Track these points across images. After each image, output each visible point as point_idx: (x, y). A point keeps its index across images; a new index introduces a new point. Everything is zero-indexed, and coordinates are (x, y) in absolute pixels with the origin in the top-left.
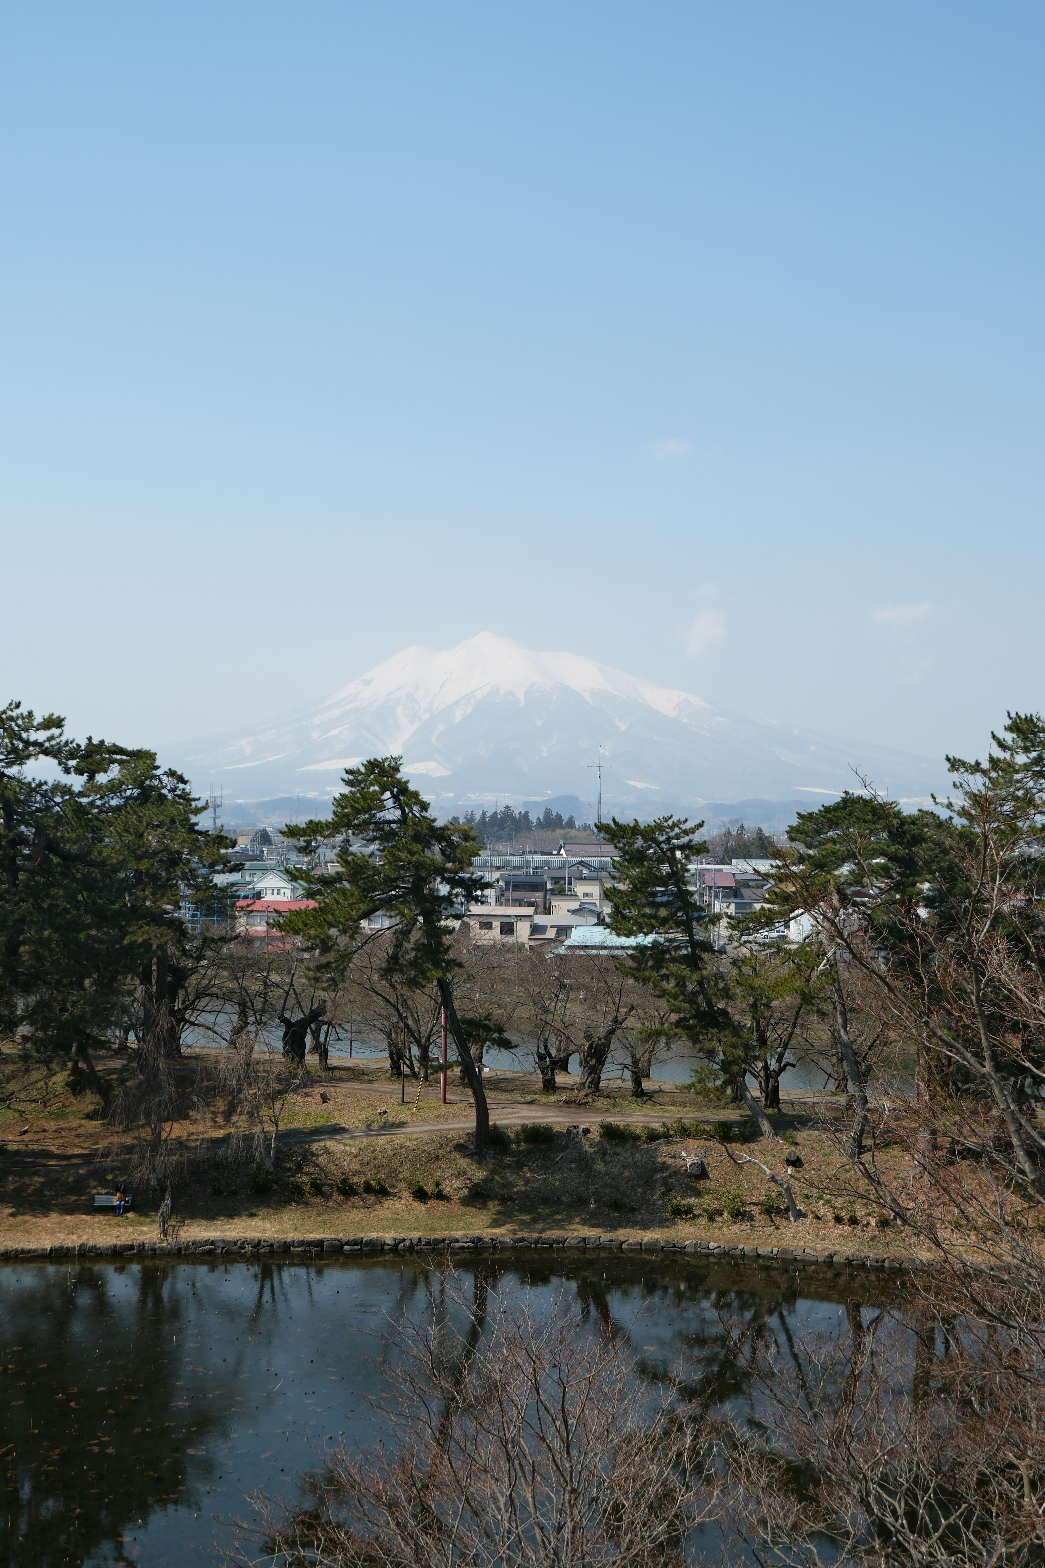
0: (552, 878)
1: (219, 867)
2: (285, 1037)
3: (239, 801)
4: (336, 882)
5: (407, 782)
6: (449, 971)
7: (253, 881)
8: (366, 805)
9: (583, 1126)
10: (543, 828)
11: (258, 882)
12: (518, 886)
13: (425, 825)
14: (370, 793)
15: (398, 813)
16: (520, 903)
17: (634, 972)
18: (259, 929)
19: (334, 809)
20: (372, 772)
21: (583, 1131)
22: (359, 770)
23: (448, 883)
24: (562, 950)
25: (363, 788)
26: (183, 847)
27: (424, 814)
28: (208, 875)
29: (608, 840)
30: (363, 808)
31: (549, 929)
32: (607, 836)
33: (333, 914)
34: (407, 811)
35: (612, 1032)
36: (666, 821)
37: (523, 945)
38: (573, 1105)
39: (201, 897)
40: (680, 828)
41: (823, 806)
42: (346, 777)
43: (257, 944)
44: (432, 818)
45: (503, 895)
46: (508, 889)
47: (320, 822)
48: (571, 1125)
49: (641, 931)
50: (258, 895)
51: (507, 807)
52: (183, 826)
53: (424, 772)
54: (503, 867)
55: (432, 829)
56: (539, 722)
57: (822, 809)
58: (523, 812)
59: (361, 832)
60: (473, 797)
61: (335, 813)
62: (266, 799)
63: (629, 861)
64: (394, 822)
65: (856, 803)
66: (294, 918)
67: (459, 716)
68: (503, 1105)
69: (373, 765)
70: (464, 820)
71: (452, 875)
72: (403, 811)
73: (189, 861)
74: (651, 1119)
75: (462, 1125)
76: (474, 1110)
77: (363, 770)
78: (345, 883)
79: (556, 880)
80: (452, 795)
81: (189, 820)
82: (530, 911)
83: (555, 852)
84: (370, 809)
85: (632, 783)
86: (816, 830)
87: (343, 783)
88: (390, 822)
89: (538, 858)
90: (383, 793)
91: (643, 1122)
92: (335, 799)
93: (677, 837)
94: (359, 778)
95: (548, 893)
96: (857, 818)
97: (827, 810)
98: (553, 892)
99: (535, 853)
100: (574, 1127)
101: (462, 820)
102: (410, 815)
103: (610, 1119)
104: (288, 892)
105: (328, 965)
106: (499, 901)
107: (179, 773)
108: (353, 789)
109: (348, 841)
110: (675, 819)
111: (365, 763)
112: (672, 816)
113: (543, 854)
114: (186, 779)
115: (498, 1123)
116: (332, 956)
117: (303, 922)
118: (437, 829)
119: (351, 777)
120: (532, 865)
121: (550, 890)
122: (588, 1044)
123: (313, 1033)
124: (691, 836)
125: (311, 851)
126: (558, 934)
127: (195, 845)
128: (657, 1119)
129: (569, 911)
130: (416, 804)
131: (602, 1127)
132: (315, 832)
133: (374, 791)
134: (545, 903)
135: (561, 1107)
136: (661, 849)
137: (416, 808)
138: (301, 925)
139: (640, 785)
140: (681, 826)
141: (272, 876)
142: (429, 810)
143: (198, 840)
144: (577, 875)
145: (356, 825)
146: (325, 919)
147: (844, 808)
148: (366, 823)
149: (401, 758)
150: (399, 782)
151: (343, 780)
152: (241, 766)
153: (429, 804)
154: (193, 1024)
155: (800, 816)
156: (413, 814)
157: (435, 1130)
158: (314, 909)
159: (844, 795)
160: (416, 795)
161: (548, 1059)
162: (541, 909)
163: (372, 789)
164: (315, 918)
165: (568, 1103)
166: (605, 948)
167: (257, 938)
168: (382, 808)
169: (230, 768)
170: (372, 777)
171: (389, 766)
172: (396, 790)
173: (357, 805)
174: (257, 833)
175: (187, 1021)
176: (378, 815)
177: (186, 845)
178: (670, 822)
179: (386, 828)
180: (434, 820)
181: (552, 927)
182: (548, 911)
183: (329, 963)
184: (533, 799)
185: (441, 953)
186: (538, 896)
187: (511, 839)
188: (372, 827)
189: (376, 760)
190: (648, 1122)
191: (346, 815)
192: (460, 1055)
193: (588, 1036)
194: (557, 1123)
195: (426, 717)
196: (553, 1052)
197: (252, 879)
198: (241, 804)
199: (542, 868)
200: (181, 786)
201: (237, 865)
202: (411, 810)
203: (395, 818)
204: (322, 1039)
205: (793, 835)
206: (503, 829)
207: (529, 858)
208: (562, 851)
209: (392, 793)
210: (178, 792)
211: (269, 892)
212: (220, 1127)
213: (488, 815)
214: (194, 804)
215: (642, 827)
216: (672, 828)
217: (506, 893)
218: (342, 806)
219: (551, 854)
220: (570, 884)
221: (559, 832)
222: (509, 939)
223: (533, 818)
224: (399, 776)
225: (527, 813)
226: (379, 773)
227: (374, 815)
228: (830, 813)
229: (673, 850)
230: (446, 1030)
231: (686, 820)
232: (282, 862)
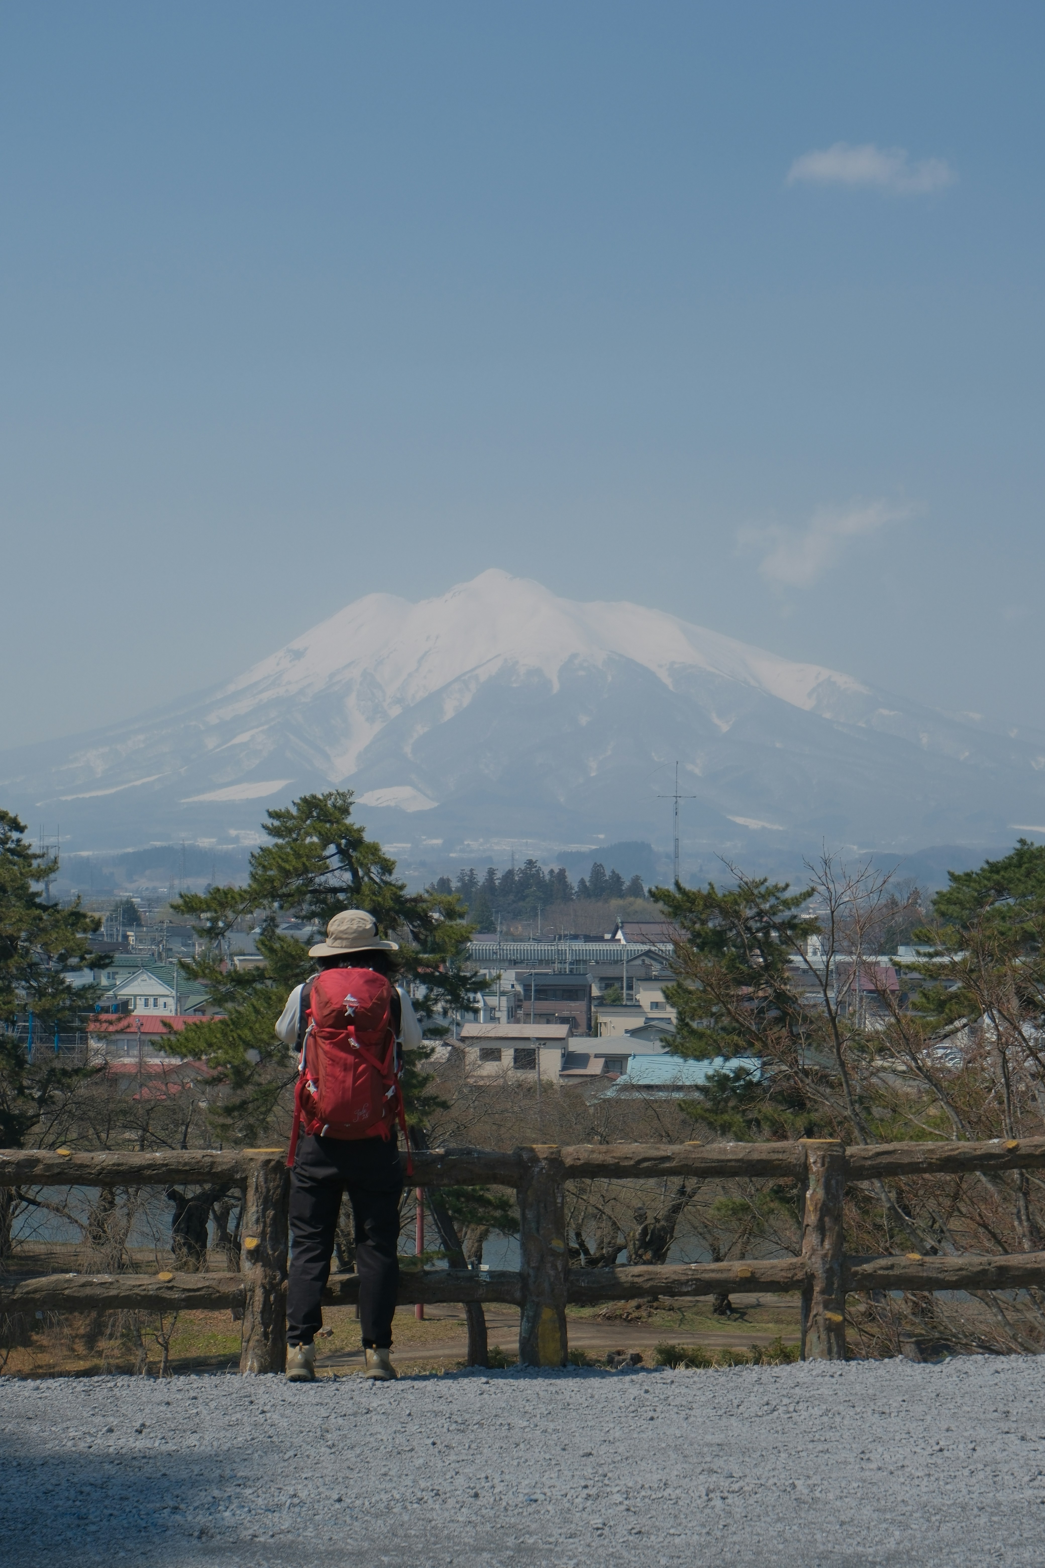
0: (602, 979)
1: (73, 961)
2: (175, 1221)
3: (85, 854)
4: (254, 981)
5: (360, 830)
6: (425, 1114)
7: (115, 985)
8: (300, 865)
9: (631, 1351)
10: (589, 896)
11: (124, 986)
12: (544, 992)
13: (388, 895)
14: (305, 846)
15: (347, 876)
16: (547, 1018)
17: (707, 1115)
18: (127, 1060)
19: (252, 869)
20: (309, 816)
21: (632, 1359)
22: (288, 812)
23: (423, 982)
24: (610, 1093)
25: (296, 840)
26: (19, 930)
27: (387, 878)
28: (57, 972)
29: (669, 915)
30: (296, 869)
31: (592, 1060)
32: (667, 909)
33: (251, 1028)
34: (361, 873)
35: (676, 1209)
36: (757, 887)
37: (551, 1084)
38: (618, 1322)
39: (47, 1006)
40: (778, 898)
41: (987, 862)
42: (269, 822)
43: (123, 1085)
44: (400, 883)
45: (520, 1007)
46: (527, 997)
47: (231, 890)
48: (614, 1350)
49: (719, 1053)
50: (124, 1008)
51: (530, 863)
52: (19, 898)
53: (393, 804)
54: (522, 962)
55: (398, 899)
56: (584, 720)
57: (986, 866)
58: (556, 871)
59: (292, 905)
60: (474, 845)
61: (253, 876)
62: (130, 850)
63: (701, 948)
64: (341, 890)
65: (1036, 858)
66: (191, 1035)
67: (449, 710)
68: (511, 1323)
69: (310, 805)
70: (459, 884)
71: (429, 970)
72: (355, 874)
73: (27, 951)
74: (736, 1341)
75: (447, 1352)
76: (466, 1329)
77: (294, 811)
78: (269, 982)
79: (607, 982)
80: (438, 842)
81: (28, 888)
82: (559, 1030)
83: (608, 936)
84: (306, 870)
85: (740, 820)
86: (976, 899)
87: (264, 831)
88: (335, 890)
89: (579, 946)
90: (325, 846)
91: (725, 1345)
92: (253, 856)
93: (774, 911)
94: (290, 824)
95: (595, 1002)
96: (1038, 880)
97: (994, 868)
98: (601, 1002)
99: (575, 937)
100: (619, 1353)
101: (455, 884)
102: (366, 879)
103: (673, 1342)
104: (171, 1002)
105: (242, 1106)
106: (513, 1017)
107: (12, 815)
108: (280, 841)
109: (273, 919)
110: (770, 883)
111: (298, 801)
112: (765, 880)
113: (588, 939)
114: (22, 824)
115: (502, 1347)
116: (249, 1091)
117: (206, 1041)
118: (407, 900)
119: (277, 823)
120: (569, 958)
121: (598, 998)
122: (640, 1228)
123: (217, 1218)
124: (794, 911)
125: (219, 934)
126: (607, 1066)
127: (37, 926)
128: (745, 1341)
129: (627, 1031)
130: (375, 863)
131: (660, 1351)
132: (222, 905)
133: (312, 843)
134: (589, 1020)
135: (598, 1325)
136: (749, 929)
137: (374, 870)
138: (203, 1046)
139: (754, 824)
140: (779, 894)
141: (145, 977)
142: (395, 871)
143: (41, 919)
144: (642, 973)
145: (284, 895)
146: (239, 1036)
147: (1019, 866)
148: (300, 892)
149: (351, 794)
150: (349, 829)
151: (265, 827)
152: (87, 795)
153: (394, 863)
154: (32, 1202)
155: (954, 877)
156: (371, 878)
157: (406, 1359)
158: (222, 1022)
159: (1018, 846)
160: (374, 849)
161: (582, 1256)
162: (583, 1028)
163: (308, 840)
164: (225, 1034)
165: (609, 1318)
166: (679, 1088)
167: (124, 1076)
168: (325, 870)
169: (69, 798)
170: (308, 822)
171: (334, 806)
172: (343, 841)
173: (287, 867)
174: (117, 907)
175: (22, 1198)
176: (317, 880)
177: (25, 926)
178: (762, 889)
179: (330, 898)
180: (402, 888)
181: (597, 1056)
182: (593, 1030)
183: (244, 1103)
184: (574, 847)
185: (415, 1087)
186: (576, 1008)
187: (536, 915)
188: (308, 897)
189: (314, 797)
190: (731, 1346)
191: (271, 880)
192: (444, 1242)
193: (640, 1216)
194: (592, 1347)
195: (395, 711)
196: (592, 1247)
197: (112, 982)
198: (88, 858)
199: (585, 962)
200: (15, 835)
201: (101, 958)
202: (368, 872)
203: (344, 885)
204: (231, 1226)
205: (943, 908)
206: (523, 898)
207: (564, 946)
208: (619, 935)
209: (338, 846)
210: (11, 845)
211: (140, 1002)
212: (79, 1357)
213: (499, 875)
214: (35, 863)
215: (720, 895)
216: (763, 897)
217: (526, 1004)
218: (264, 867)
219: (601, 939)
220: (630, 988)
221: (615, 903)
222: (530, 1076)
223: (573, 879)
224: (348, 821)
225: (562, 872)
226: (318, 817)
227: (311, 880)
228: (998, 872)
229: (766, 930)
230: (422, 1205)
231: (787, 886)
232: (160, 954)
